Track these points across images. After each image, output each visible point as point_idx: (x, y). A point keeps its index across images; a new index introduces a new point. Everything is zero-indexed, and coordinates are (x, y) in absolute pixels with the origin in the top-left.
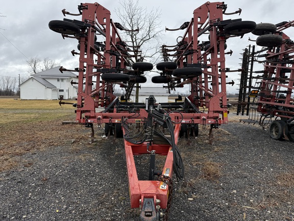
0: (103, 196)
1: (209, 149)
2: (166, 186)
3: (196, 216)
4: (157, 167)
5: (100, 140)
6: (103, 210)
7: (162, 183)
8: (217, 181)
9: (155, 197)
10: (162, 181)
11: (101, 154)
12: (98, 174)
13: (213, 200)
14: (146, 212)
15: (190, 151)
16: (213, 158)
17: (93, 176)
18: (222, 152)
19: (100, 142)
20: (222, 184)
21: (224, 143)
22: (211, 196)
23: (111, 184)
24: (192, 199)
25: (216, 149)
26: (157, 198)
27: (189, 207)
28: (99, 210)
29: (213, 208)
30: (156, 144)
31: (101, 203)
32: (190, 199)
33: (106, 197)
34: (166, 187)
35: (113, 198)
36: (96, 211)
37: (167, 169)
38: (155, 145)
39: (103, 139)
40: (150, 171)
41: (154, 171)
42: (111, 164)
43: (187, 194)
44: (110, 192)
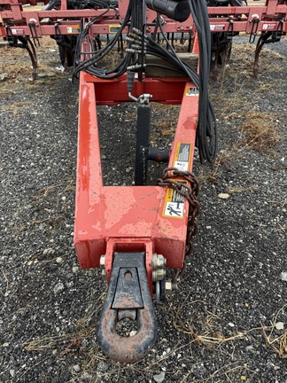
0: (43, 192)
1: (250, 87)
2: (181, 205)
3: (238, 237)
4: (155, 126)
5: (52, 74)
6: (41, 228)
7: (172, 193)
8: (274, 152)
9: (149, 247)
10: (170, 186)
11: (50, 102)
12: (39, 143)
13: (270, 196)
14: (118, 310)
15: (216, 93)
16: (259, 104)
17: (30, 148)
18: (274, 93)
19: (53, 78)
20: (283, 159)
21: (276, 75)
22: (266, 186)
23: (64, 164)
24: (226, 196)
25: (263, 87)
26: (157, 251)
27: (222, 215)
28: (32, 227)
29: (274, 217)
30: (154, 77)
31: (38, 211)
32: (222, 196)
33: (49, 194)
34: (183, 209)
35: (64, 198)
36: (25, 230)
37: (183, 146)
38: (151, 80)
39: (58, 73)
40: (138, 149)
41: (147, 151)
42: (67, 121)
43: (215, 184)
44: (61, 182)
